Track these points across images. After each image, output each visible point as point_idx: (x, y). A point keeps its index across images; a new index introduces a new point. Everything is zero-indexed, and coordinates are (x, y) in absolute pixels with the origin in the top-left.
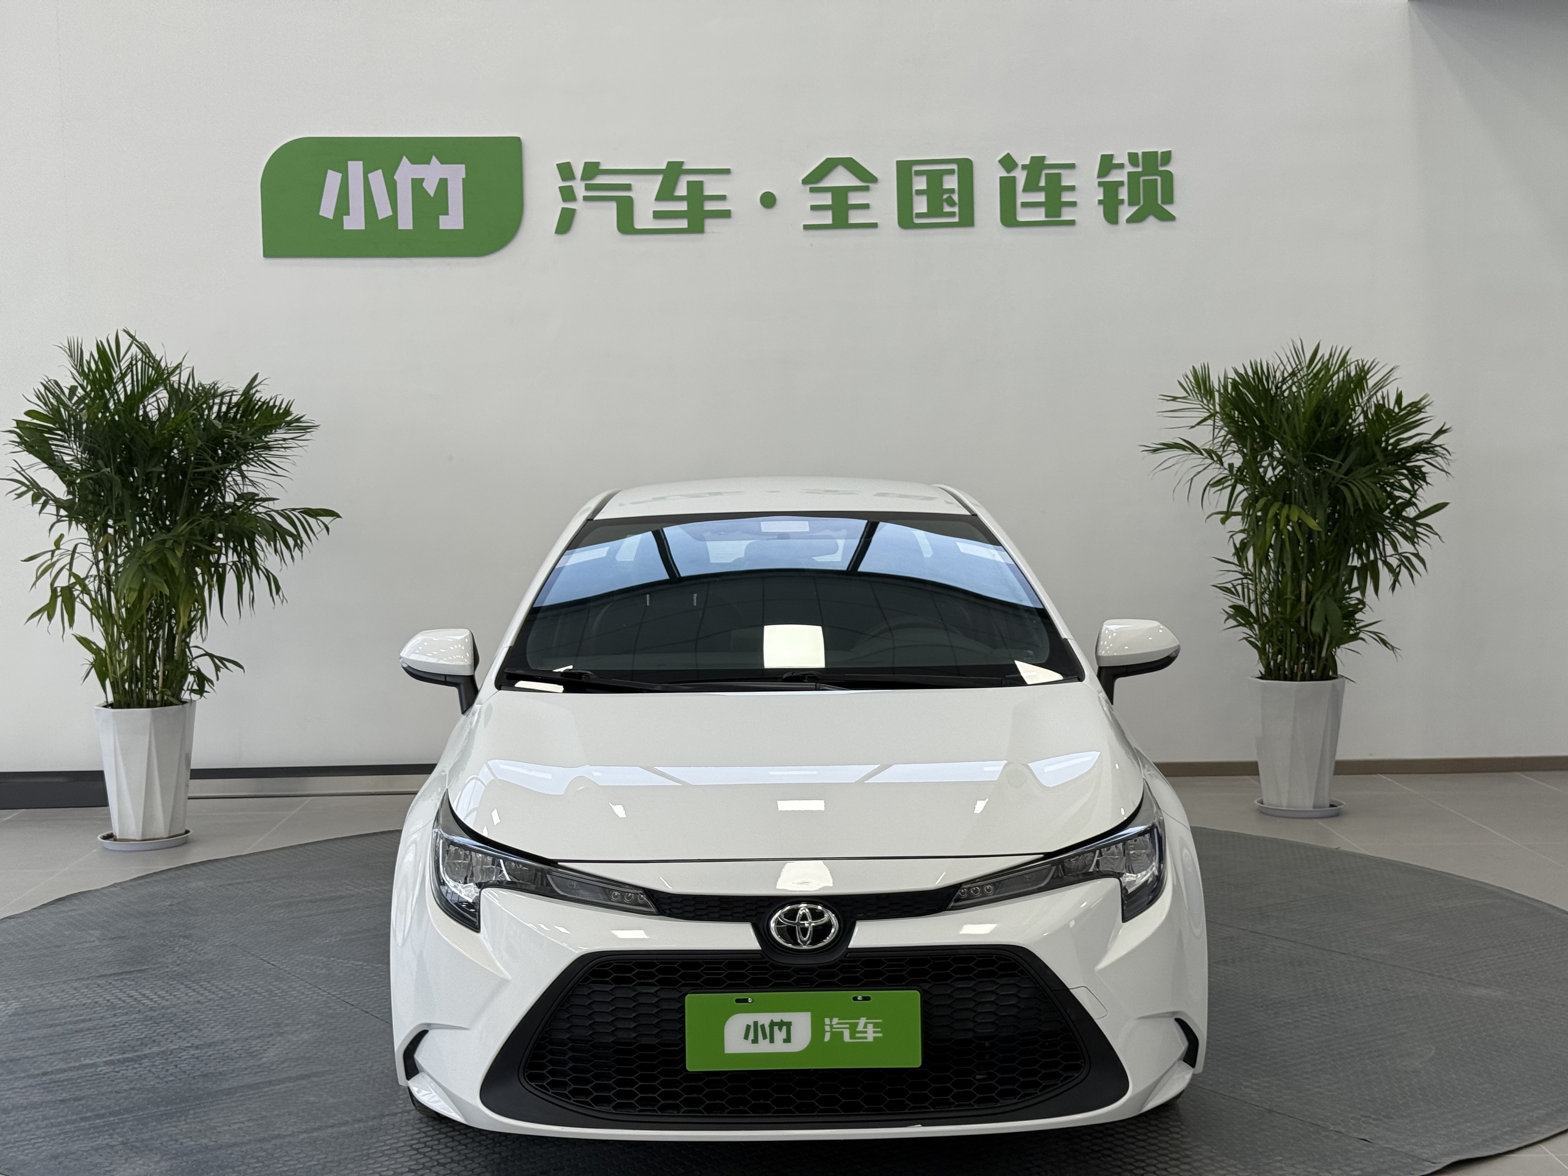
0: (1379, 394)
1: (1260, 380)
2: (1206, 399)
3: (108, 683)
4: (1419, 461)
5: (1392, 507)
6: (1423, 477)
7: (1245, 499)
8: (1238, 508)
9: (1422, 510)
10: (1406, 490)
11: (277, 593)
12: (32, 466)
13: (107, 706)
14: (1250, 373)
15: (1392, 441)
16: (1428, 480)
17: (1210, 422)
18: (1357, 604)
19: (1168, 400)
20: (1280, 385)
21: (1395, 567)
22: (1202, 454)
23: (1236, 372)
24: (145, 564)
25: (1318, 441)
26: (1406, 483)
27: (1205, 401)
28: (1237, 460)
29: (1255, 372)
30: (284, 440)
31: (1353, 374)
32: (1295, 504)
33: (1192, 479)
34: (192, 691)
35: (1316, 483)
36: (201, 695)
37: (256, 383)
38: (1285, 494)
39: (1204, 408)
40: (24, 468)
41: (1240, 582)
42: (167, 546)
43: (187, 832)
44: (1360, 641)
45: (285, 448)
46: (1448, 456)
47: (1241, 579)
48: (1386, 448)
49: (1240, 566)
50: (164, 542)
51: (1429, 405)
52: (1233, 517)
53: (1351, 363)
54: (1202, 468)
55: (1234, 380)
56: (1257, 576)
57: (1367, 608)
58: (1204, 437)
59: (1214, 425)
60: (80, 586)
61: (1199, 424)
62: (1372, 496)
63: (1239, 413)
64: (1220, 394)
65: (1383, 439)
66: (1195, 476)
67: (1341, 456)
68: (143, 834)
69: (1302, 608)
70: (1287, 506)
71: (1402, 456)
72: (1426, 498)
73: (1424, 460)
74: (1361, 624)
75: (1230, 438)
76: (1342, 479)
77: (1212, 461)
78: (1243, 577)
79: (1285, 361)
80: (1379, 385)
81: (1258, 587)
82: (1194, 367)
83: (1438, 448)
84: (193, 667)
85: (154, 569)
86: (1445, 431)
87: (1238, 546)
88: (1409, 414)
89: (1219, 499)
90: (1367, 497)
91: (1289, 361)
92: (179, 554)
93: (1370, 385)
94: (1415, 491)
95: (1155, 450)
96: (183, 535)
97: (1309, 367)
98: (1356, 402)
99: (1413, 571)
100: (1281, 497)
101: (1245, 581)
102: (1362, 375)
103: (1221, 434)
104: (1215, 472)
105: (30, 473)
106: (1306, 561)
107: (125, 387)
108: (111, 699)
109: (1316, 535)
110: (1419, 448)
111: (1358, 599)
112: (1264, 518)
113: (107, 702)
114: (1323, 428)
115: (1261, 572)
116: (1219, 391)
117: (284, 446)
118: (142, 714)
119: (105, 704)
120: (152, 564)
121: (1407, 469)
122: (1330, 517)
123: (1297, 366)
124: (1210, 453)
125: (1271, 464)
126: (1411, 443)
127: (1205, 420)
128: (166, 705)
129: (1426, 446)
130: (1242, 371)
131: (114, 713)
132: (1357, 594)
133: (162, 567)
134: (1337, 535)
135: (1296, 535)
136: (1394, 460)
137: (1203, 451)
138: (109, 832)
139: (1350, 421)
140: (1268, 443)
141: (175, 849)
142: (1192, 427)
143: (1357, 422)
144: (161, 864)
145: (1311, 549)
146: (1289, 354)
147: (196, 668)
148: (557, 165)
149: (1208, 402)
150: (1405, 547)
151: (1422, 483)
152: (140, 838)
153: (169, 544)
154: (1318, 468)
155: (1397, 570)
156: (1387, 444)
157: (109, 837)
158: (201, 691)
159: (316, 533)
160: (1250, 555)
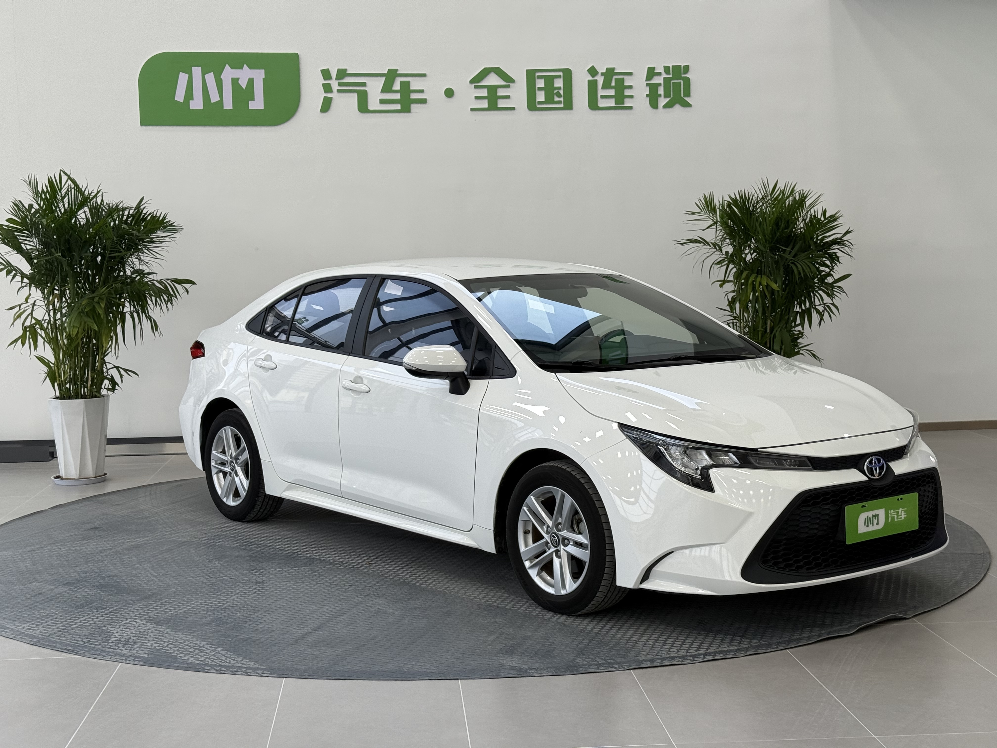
0: (812, 211)
1: (744, 203)
2: (712, 214)
3: (56, 384)
4: (835, 249)
5: (819, 276)
6: (837, 258)
7: (735, 272)
8: (731, 278)
9: (836, 278)
10: (827, 266)
11: (156, 330)
12: (8, 253)
13: (56, 398)
14: (738, 198)
15: (820, 238)
16: (840, 261)
17: (714, 227)
18: (798, 334)
19: (689, 214)
20: (755, 205)
21: (821, 311)
22: (710, 246)
23: (730, 197)
24: (83, 312)
25: (778, 237)
26: (828, 262)
27: (711, 215)
28: (730, 249)
29: (741, 197)
30: (162, 237)
31: (797, 198)
32: (764, 274)
33: (704, 261)
34: (108, 389)
35: (777, 263)
36: (113, 392)
37: (143, 203)
38: (758, 269)
39: (710, 219)
40: (3, 254)
41: (731, 321)
42: (95, 301)
43: (105, 474)
44: (801, 355)
45: (161, 242)
46: (852, 247)
47: (733, 320)
48: (816, 242)
49: (731, 312)
50: (93, 298)
51: (841, 216)
52: (727, 283)
53: (796, 192)
54: (710, 254)
55: (728, 202)
56: (742, 318)
57: (804, 336)
58: (711, 235)
59: (716, 229)
60: (39, 325)
61: (707, 228)
62: (809, 269)
63: (731, 221)
64: (720, 210)
65: (815, 236)
66: (705, 259)
67: (791, 246)
68: (80, 475)
69: (768, 336)
70: (759, 276)
71: (825, 247)
72: (839, 271)
73: (837, 249)
74: (801, 346)
75: (726, 237)
76: (791, 260)
77: (716, 250)
78: (733, 318)
79: (758, 192)
80: (812, 205)
81: (742, 324)
82: (704, 195)
83: (846, 242)
84: (108, 375)
85: (87, 315)
86: (850, 232)
87: (730, 300)
88: (829, 222)
89: (719, 273)
90: (806, 271)
91: (760, 192)
92: (103, 306)
93: (807, 205)
94: (833, 267)
95: (683, 244)
96: (104, 295)
97: (771, 194)
98: (799, 215)
99: (831, 314)
100: (756, 271)
101: (735, 321)
102: (803, 198)
103: (720, 234)
104: (718, 256)
105: (7, 257)
106: (770, 308)
107: (64, 205)
108: (58, 394)
109: (776, 293)
110: (835, 242)
111: (799, 331)
112: (746, 284)
113: (56, 396)
114: (780, 230)
115: (743, 315)
116: (719, 208)
117: (161, 241)
118: (79, 403)
119: (55, 397)
120: (87, 312)
121: (828, 254)
122: (784, 283)
123: (765, 194)
124: (715, 245)
125: (750, 252)
126: (831, 238)
127: (711, 225)
128: (92, 397)
129: (839, 240)
130: (733, 197)
131: (61, 402)
132: (799, 328)
133: (93, 314)
134: (788, 293)
135: (765, 293)
136: (821, 249)
137: (711, 244)
138: (57, 475)
139: (796, 226)
140: (748, 238)
141: (99, 484)
142: (704, 230)
143: (799, 227)
144: (91, 492)
145: (773, 301)
146: (760, 188)
147: (110, 375)
148: (321, 70)
149: (713, 215)
150: (827, 299)
151: (837, 262)
152: (78, 478)
153: (96, 299)
154: (777, 254)
155: (822, 313)
156: (817, 240)
157: (58, 477)
158: (113, 389)
159: (180, 294)
160: (737, 306)
